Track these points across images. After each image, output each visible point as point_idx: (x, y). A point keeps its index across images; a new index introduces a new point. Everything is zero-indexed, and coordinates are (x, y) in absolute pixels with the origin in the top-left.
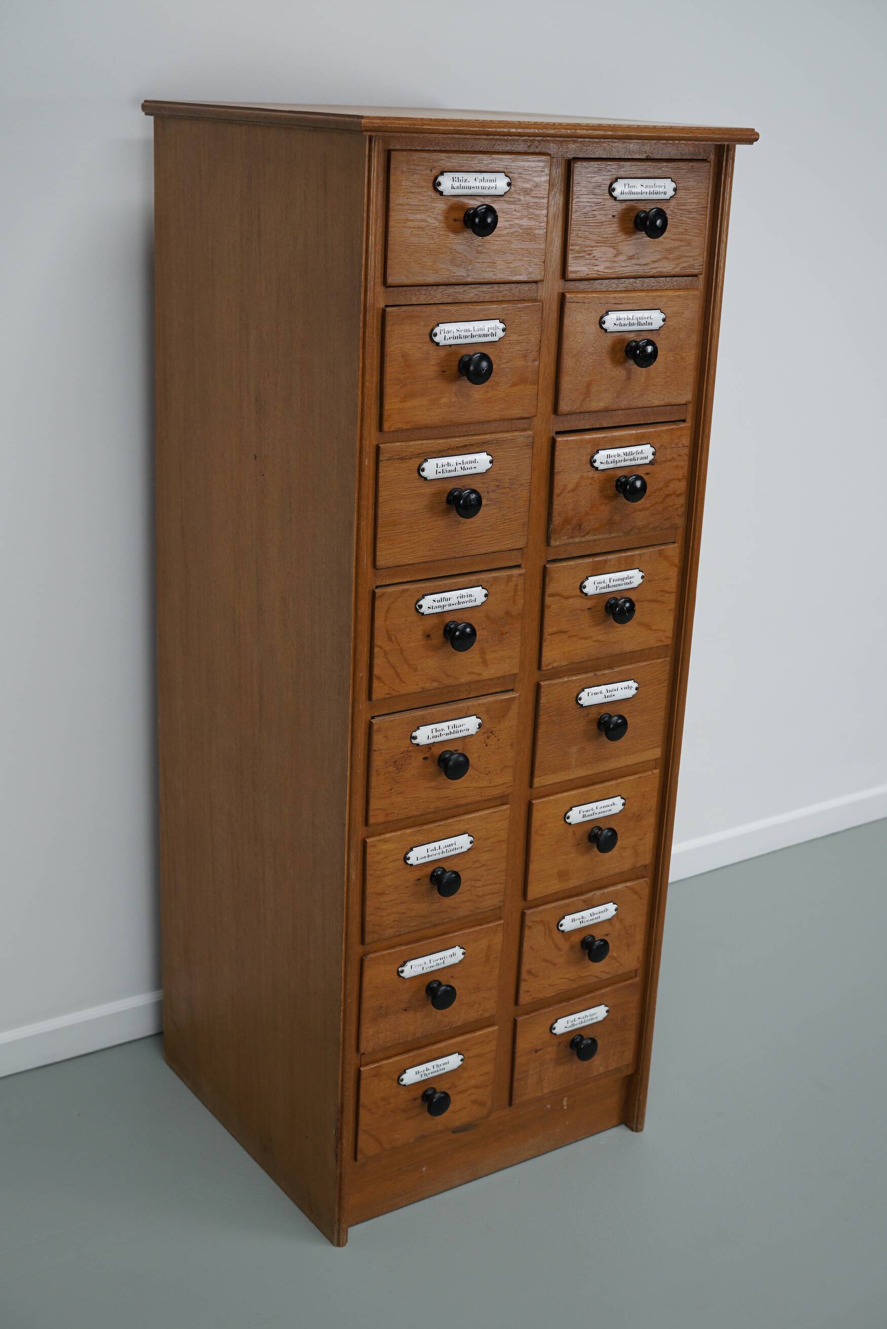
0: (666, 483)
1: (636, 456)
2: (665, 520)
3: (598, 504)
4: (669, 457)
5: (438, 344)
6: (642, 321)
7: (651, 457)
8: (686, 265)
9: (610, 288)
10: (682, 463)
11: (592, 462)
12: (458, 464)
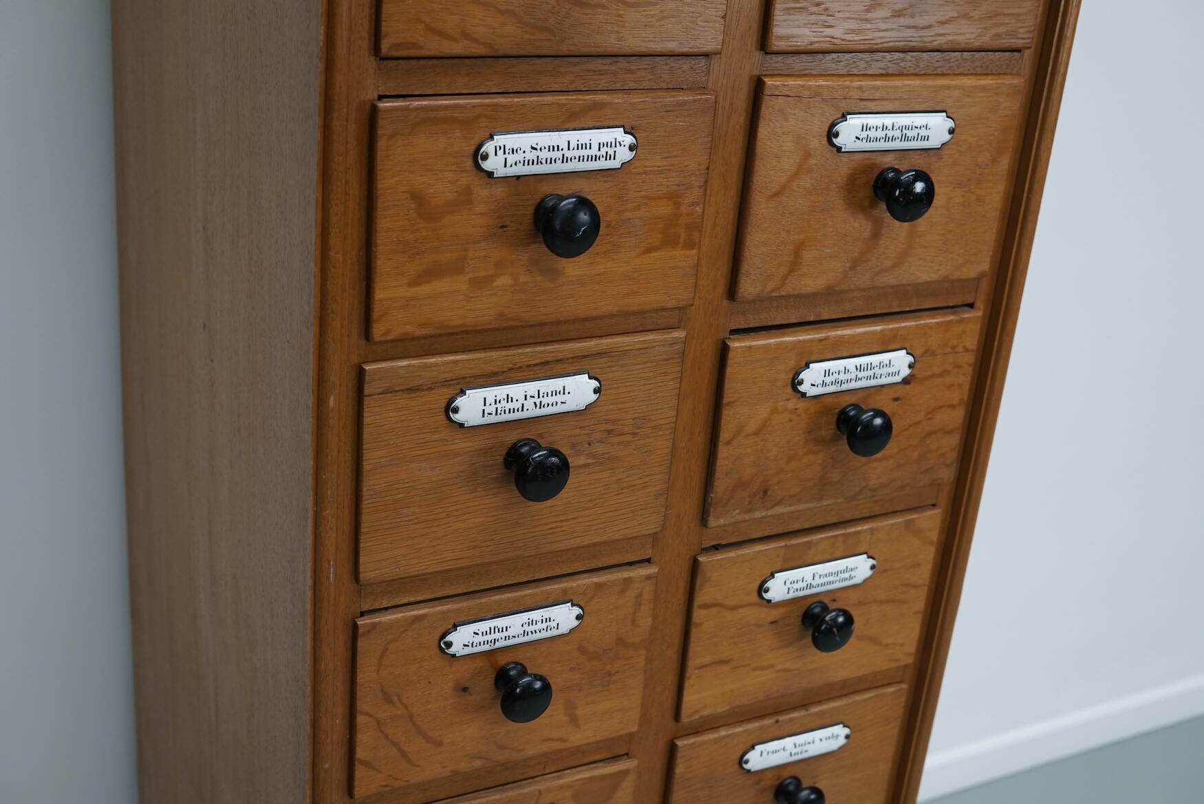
0: (929, 413)
1: (878, 371)
2: (922, 473)
3: (801, 454)
4: (937, 370)
5: (490, 174)
6: (910, 134)
7: (906, 372)
8: (1001, 30)
9: (853, 69)
10: (961, 379)
11: (795, 383)
12: (528, 397)
